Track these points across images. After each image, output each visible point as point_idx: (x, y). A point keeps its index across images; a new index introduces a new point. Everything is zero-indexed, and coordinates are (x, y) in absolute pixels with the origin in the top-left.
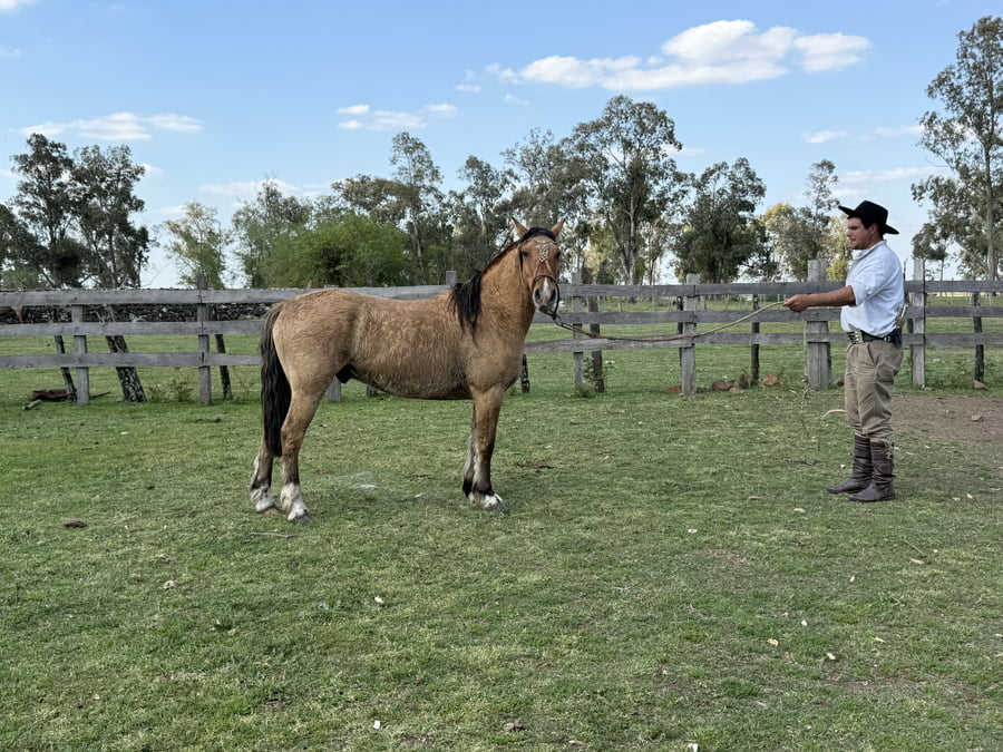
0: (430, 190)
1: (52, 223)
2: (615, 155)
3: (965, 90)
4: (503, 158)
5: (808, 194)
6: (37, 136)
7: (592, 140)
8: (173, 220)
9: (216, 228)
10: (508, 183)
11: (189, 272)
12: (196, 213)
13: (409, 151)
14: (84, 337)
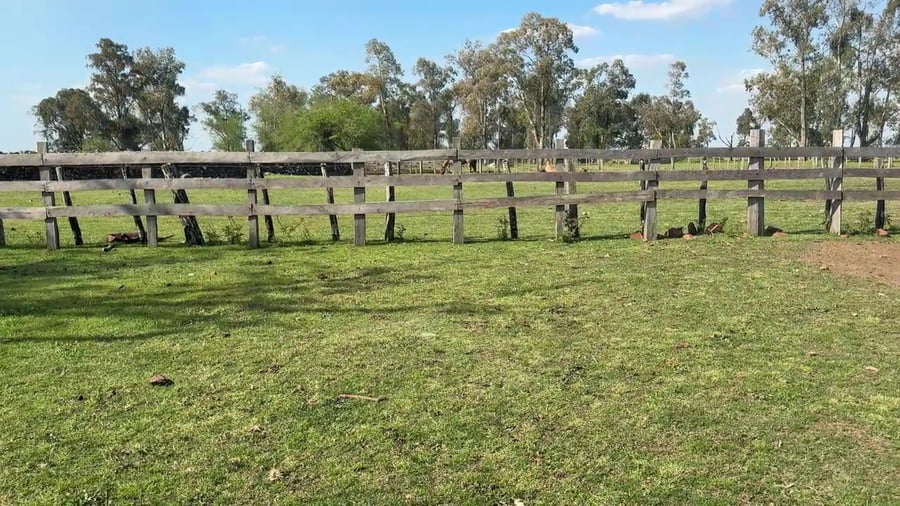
0: (393, 81)
1: (120, 104)
2: (529, 56)
3: (786, 10)
4: (446, 60)
5: (667, 86)
6: (104, 40)
7: (512, 46)
8: (206, 102)
9: (237, 108)
10: (449, 76)
11: (218, 139)
12: (222, 96)
13: (378, 52)
14: (153, 190)
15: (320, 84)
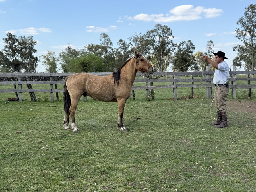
0: (110, 47)
1: (13, 56)
2: (157, 39)
3: (246, 23)
5: (206, 49)
6: (9, 33)
7: (151, 35)
8: (44, 55)
9: (55, 57)
10: (130, 46)
12: (50, 53)
13: (104, 37)
14: (21, 85)
15: (84, 48)
